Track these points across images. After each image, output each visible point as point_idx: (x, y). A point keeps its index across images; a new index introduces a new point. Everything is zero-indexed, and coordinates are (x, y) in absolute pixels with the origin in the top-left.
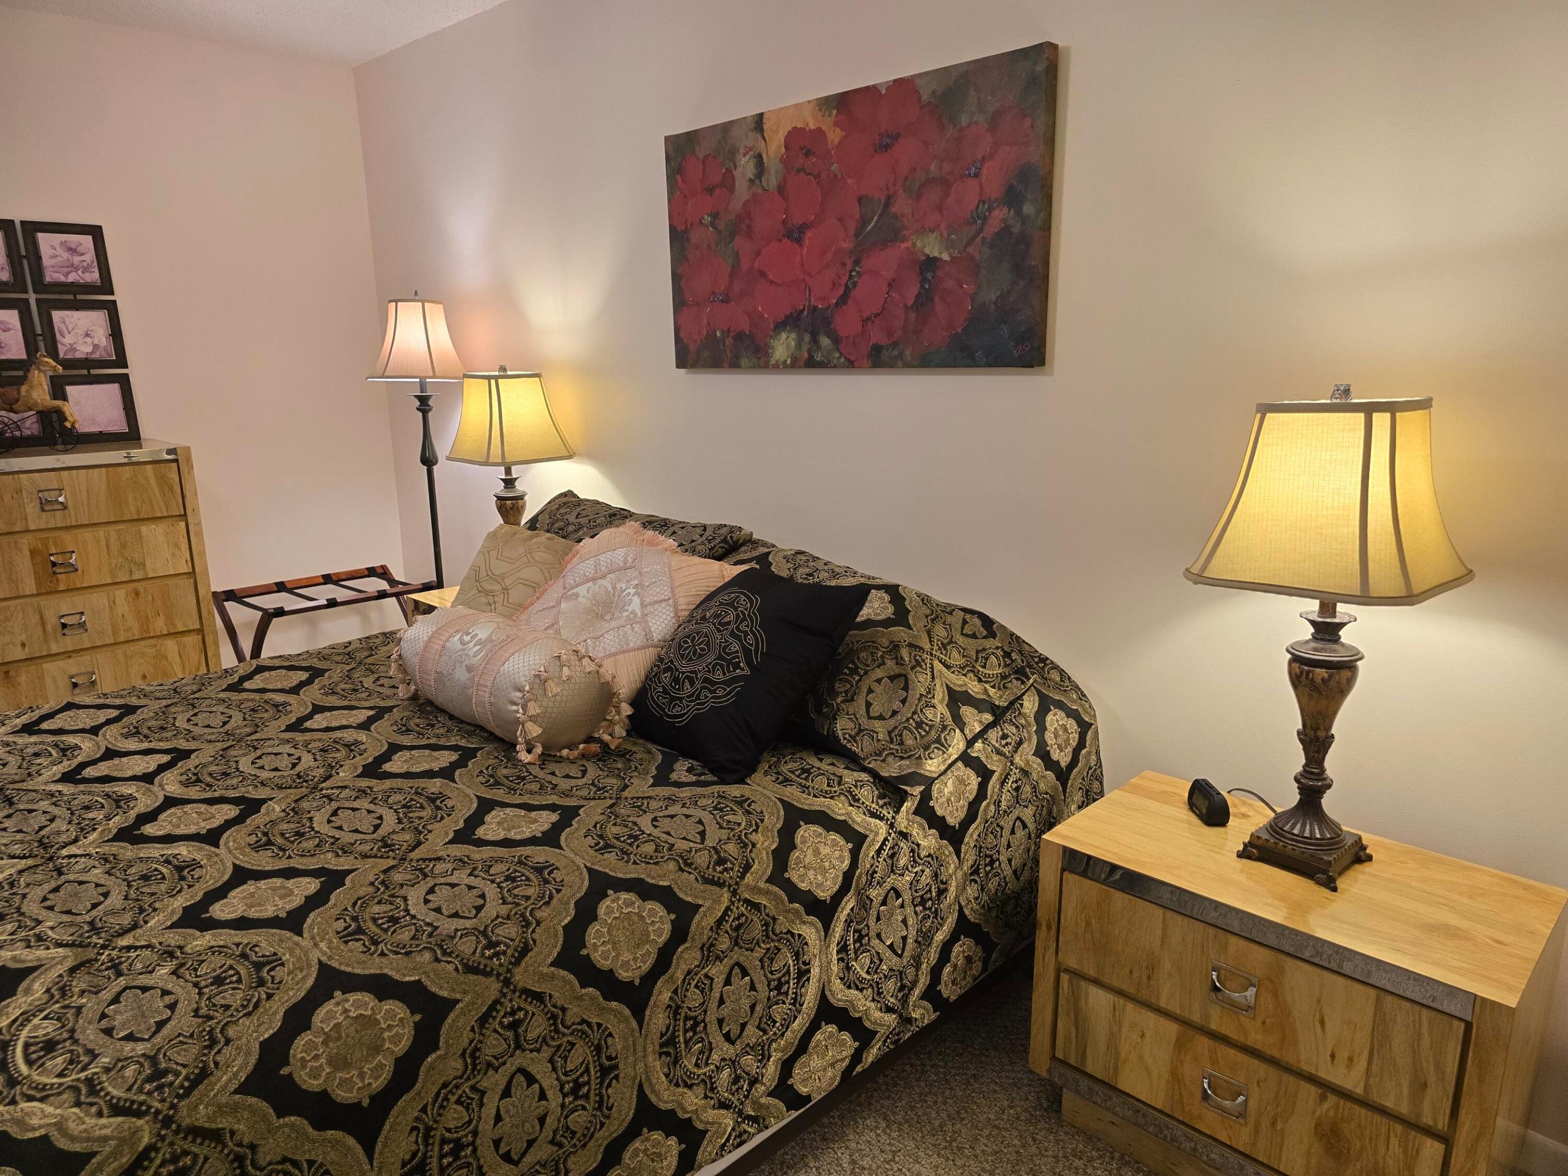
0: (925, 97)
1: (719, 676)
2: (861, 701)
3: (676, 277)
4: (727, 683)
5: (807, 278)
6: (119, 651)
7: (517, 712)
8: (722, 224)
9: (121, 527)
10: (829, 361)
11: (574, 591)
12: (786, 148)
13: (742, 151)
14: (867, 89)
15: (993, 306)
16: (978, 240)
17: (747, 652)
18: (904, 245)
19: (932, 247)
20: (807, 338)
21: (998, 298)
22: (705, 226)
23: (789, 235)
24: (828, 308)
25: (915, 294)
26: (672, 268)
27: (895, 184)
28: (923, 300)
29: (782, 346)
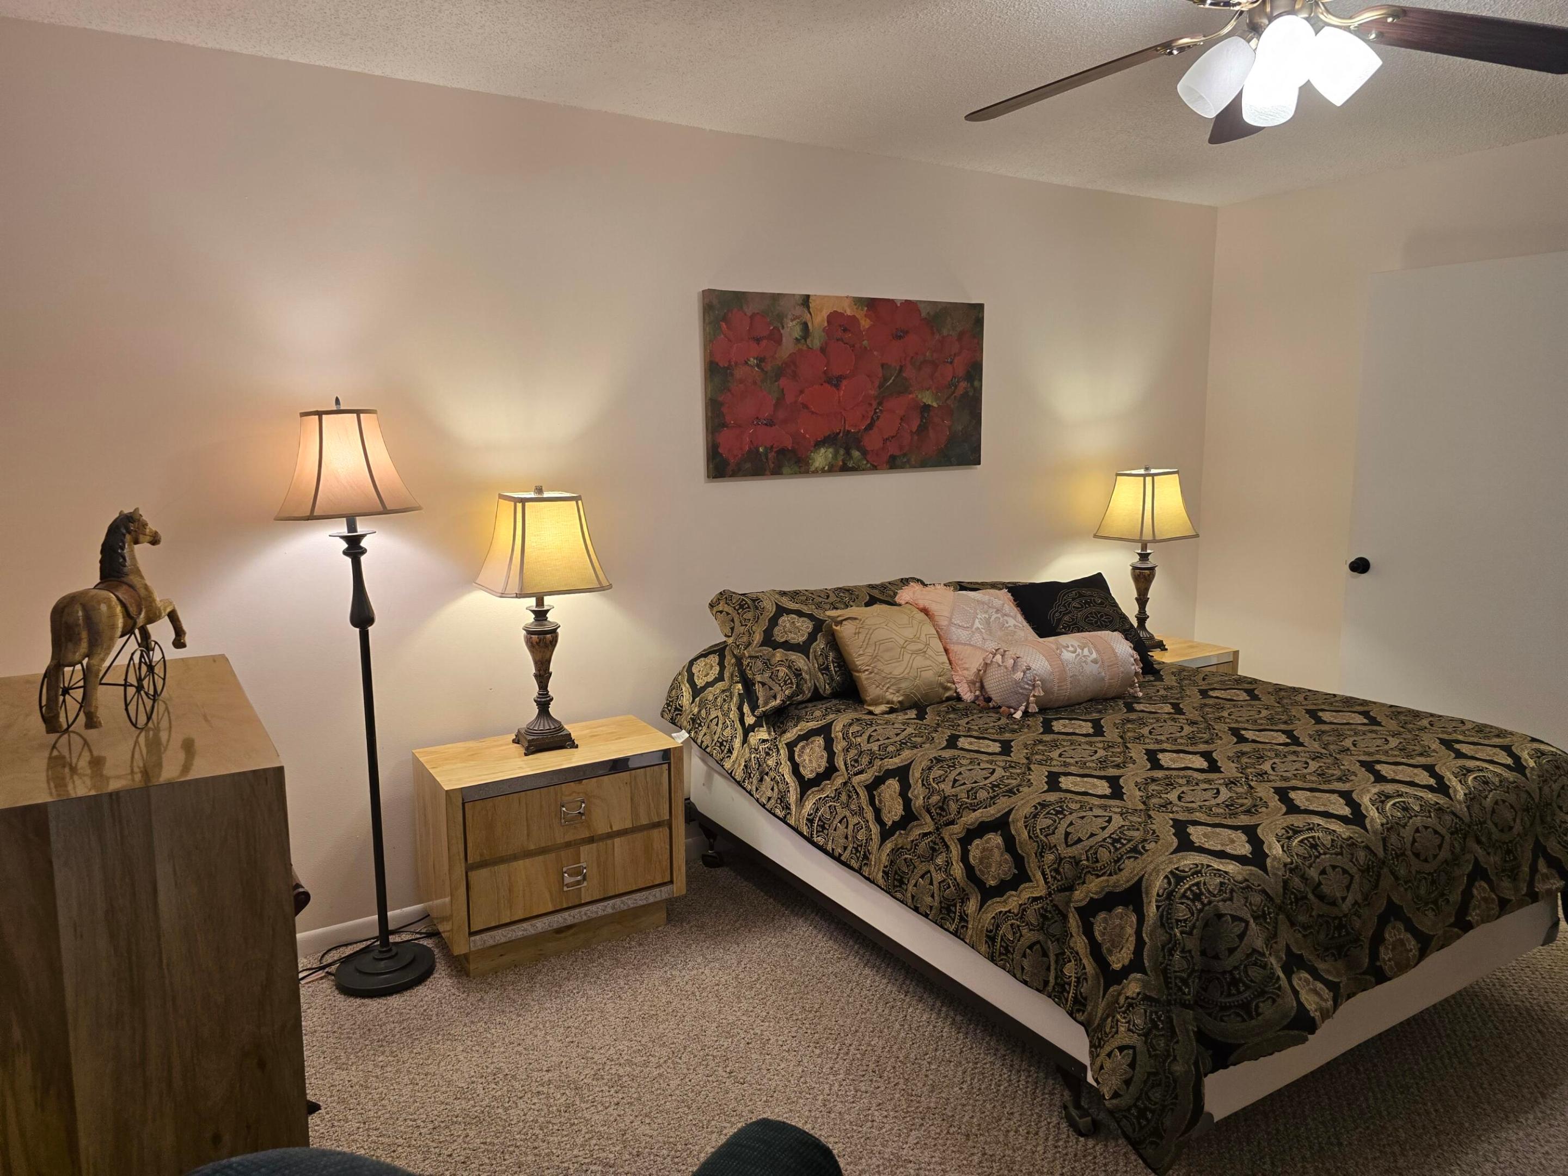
0: (924, 315)
3: (715, 404)
5: (844, 412)
8: (768, 368)
10: (860, 467)
12: (828, 322)
13: (790, 317)
14: (888, 300)
15: (961, 433)
16: (953, 397)
18: (911, 396)
19: (927, 398)
20: (842, 452)
21: (963, 429)
22: (754, 366)
23: (829, 381)
24: (858, 432)
25: (918, 423)
26: (709, 396)
27: (905, 360)
28: (922, 429)
29: (821, 457)
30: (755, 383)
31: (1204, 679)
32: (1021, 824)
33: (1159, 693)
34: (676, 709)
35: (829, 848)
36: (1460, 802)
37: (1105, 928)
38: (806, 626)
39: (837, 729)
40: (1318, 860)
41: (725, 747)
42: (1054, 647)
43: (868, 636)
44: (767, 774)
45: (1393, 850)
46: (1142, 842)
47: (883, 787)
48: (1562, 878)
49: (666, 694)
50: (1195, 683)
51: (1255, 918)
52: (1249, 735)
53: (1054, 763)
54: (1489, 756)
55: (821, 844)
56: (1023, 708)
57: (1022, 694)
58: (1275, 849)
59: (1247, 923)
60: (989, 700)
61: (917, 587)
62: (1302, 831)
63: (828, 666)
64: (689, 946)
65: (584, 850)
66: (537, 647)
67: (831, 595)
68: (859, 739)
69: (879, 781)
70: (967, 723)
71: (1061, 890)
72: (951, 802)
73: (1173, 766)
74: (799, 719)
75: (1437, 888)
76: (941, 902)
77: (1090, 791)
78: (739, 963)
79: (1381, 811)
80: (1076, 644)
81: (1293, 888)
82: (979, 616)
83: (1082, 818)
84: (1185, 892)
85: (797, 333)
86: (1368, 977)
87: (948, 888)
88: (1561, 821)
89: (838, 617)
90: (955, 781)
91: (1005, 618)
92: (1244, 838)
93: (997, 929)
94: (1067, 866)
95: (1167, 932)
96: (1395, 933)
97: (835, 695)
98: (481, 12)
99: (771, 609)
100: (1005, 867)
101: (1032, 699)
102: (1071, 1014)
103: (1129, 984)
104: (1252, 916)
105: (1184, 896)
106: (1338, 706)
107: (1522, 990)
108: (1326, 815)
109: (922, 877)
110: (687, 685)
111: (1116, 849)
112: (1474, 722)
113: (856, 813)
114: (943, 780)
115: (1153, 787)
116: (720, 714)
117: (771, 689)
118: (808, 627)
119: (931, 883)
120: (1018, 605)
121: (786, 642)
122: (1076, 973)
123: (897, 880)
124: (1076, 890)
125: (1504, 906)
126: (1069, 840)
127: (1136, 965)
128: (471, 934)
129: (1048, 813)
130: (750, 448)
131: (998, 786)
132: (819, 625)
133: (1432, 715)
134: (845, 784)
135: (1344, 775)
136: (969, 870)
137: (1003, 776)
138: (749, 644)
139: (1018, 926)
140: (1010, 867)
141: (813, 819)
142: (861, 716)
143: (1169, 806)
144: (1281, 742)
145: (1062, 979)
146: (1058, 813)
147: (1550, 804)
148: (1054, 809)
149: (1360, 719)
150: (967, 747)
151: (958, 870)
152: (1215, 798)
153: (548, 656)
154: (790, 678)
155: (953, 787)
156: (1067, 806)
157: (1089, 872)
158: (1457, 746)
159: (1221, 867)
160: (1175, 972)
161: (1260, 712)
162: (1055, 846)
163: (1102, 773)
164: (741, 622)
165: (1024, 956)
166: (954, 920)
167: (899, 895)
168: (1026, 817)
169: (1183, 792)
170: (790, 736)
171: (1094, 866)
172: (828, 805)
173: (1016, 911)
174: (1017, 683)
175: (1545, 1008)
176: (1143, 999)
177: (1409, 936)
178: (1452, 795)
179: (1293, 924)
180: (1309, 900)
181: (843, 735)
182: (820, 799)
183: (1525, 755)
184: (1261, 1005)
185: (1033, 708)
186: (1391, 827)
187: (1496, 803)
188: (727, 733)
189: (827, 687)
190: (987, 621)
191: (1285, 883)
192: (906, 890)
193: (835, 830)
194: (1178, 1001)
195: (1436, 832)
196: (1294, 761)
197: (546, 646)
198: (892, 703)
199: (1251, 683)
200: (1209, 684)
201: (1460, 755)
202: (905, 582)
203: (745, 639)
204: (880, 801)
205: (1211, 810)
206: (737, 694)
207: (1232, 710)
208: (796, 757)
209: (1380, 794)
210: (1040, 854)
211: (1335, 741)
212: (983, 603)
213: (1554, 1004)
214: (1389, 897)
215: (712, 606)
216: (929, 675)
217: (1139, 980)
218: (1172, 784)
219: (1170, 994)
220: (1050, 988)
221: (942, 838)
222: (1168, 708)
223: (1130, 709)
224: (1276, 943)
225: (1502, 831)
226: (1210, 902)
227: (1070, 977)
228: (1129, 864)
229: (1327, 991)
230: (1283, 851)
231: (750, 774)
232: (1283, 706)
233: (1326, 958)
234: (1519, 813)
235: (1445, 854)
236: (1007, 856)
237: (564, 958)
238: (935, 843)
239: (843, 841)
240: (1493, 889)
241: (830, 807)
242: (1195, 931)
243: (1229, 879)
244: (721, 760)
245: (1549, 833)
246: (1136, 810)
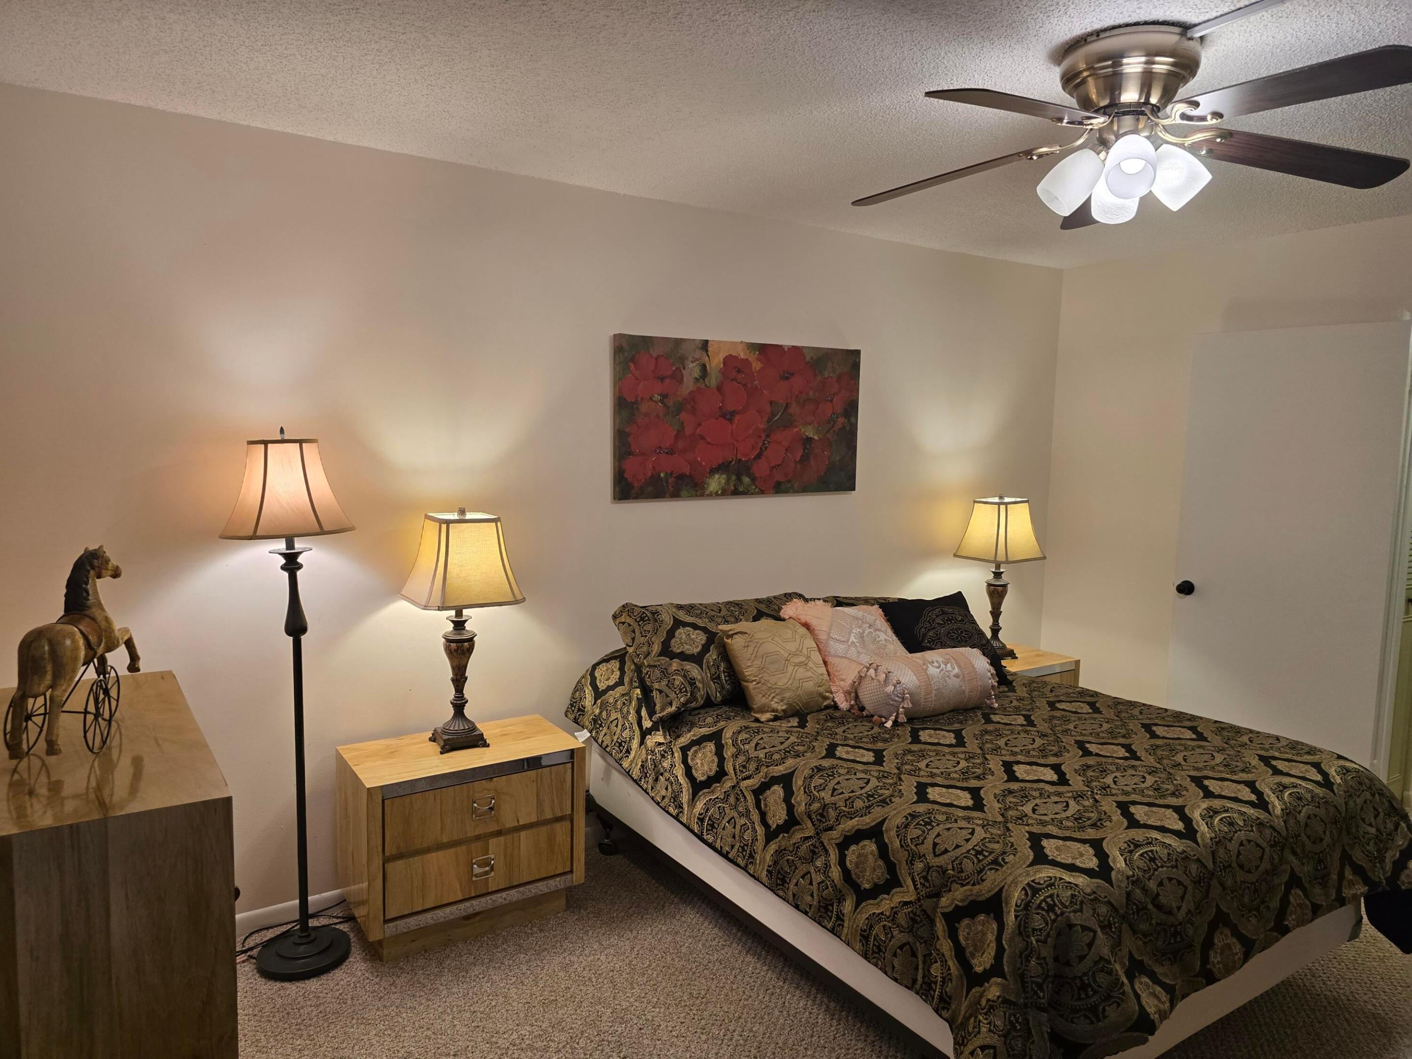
0: (808, 359)
3: (623, 435)
5: (736, 443)
8: (670, 403)
10: (749, 491)
12: (724, 364)
13: (690, 359)
14: (777, 346)
15: (838, 463)
16: (832, 431)
18: (795, 430)
19: (810, 432)
20: (734, 477)
21: (840, 459)
22: (657, 402)
23: (723, 416)
24: (749, 460)
25: (800, 455)
26: (617, 427)
27: (791, 397)
28: (805, 459)
29: (715, 483)
30: (658, 416)
31: (1051, 691)
32: (893, 833)
33: (1013, 705)
34: (579, 710)
35: (718, 845)
36: (1277, 817)
37: (968, 934)
38: (700, 638)
39: (727, 736)
40: (1156, 873)
41: (623, 747)
42: (921, 662)
43: (756, 649)
44: (662, 774)
45: (1221, 862)
46: (1002, 854)
47: (768, 792)
48: (1365, 884)
49: (570, 695)
50: (1043, 695)
51: (1102, 928)
52: (1092, 748)
53: (922, 773)
54: (1302, 773)
55: (710, 841)
56: (893, 718)
57: (892, 705)
58: (1119, 863)
59: (1095, 932)
60: (862, 709)
61: (798, 603)
62: (1142, 845)
63: (719, 675)
64: (586, 932)
65: (493, 842)
66: (455, 654)
67: (723, 609)
68: (747, 747)
69: (765, 787)
70: (844, 732)
71: (929, 896)
72: (830, 810)
73: (1027, 778)
74: (693, 725)
75: (1259, 896)
76: (819, 902)
77: (955, 803)
78: (632, 949)
79: (1210, 826)
80: (940, 660)
81: (1135, 899)
82: (854, 631)
83: (948, 829)
84: (1041, 903)
85: (697, 373)
86: (1200, 979)
87: (826, 889)
88: (1365, 833)
89: (730, 630)
90: (834, 790)
91: (877, 632)
92: (1091, 851)
93: (870, 929)
94: (934, 874)
95: (1024, 940)
96: (1222, 938)
97: (725, 702)
98: (427, 94)
99: (669, 622)
100: (878, 872)
101: (901, 710)
102: (936, 1011)
103: (990, 987)
104: (1100, 926)
105: (1039, 907)
106: (1169, 721)
107: (1330, 981)
108: (1162, 829)
109: (803, 877)
110: (590, 688)
111: (979, 861)
112: (1288, 739)
113: (743, 815)
114: (821, 788)
115: (1010, 799)
116: (619, 716)
117: (667, 696)
118: (701, 640)
119: (811, 884)
120: (888, 620)
121: (682, 652)
122: (942, 974)
123: (779, 879)
124: (943, 897)
125: (1317, 911)
126: (937, 850)
127: (996, 970)
128: (386, 921)
129: (917, 824)
130: (652, 474)
131: (872, 796)
132: (712, 637)
133: (1251, 731)
134: (734, 787)
135: (1177, 790)
136: (846, 873)
137: (877, 786)
138: (649, 654)
139: (890, 928)
140: (883, 873)
141: (703, 819)
142: (748, 724)
143: (1024, 819)
144: (1121, 756)
145: (929, 978)
146: (926, 824)
147: (1355, 817)
148: (923, 820)
149: (1189, 734)
150: (844, 756)
151: (835, 872)
152: (1065, 811)
153: (464, 663)
154: (685, 687)
155: (832, 796)
156: (934, 817)
157: (955, 881)
158: (1274, 763)
159: (1072, 880)
160: (1031, 977)
161: (1101, 725)
162: (924, 855)
163: (965, 785)
164: (641, 633)
165: (895, 955)
166: (831, 919)
167: (781, 893)
168: (898, 827)
169: (1037, 805)
170: (684, 740)
171: (959, 875)
172: (718, 806)
173: (888, 914)
174: (888, 695)
175: (1351, 998)
176: (1003, 1002)
177: (1235, 940)
178: (1271, 810)
179: (1135, 932)
180: (1149, 910)
181: (733, 742)
182: (710, 800)
183: (1332, 772)
184: (1107, 1008)
185: (902, 719)
186: (1219, 841)
187: (1309, 817)
188: (626, 734)
189: (718, 694)
190: (861, 636)
191: (1128, 894)
192: (788, 889)
193: (724, 829)
194: (1034, 1004)
195: (1258, 845)
196: (1133, 775)
197: (463, 653)
198: (777, 711)
199: (1092, 696)
200: (1056, 696)
201: (1277, 772)
202: (789, 597)
203: (645, 649)
204: (766, 805)
205: (1062, 823)
206: (635, 698)
207: (1077, 723)
208: (689, 761)
209: (1209, 809)
210: (911, 862)
211: (1168, 756)
212: (858, 619)
213: (1358, 994)
214: (1217, 905)
215: (615, 617)
216: (809, 686)
217: (999, 984)
218: (1026, 797)
219: (1027, 998)
220: (918, 986)
221: (822, 843)
222: (1021, 720)
223: (988, 721)
224: (1120, 950)
225: (1314, 843)
226: (1062, 913)
227: (936, 976)
228: (990, 875)
229: (1164, 994)
230: (1126, 864)
231: (646, 774)
232: (1121, 720)
233: (1164, 962)
234: (1328, 826)
235: (1265, 865)
236: (881, 863)
237: (471, 943)
238: (815, 847)
239: (730, 840)
240: (1306, 895)
241: (719, 807)
242: (1049, 940)
243: (1079, 892)
244: (620, 759)
245: (1354, 843)
246: (996, 822)
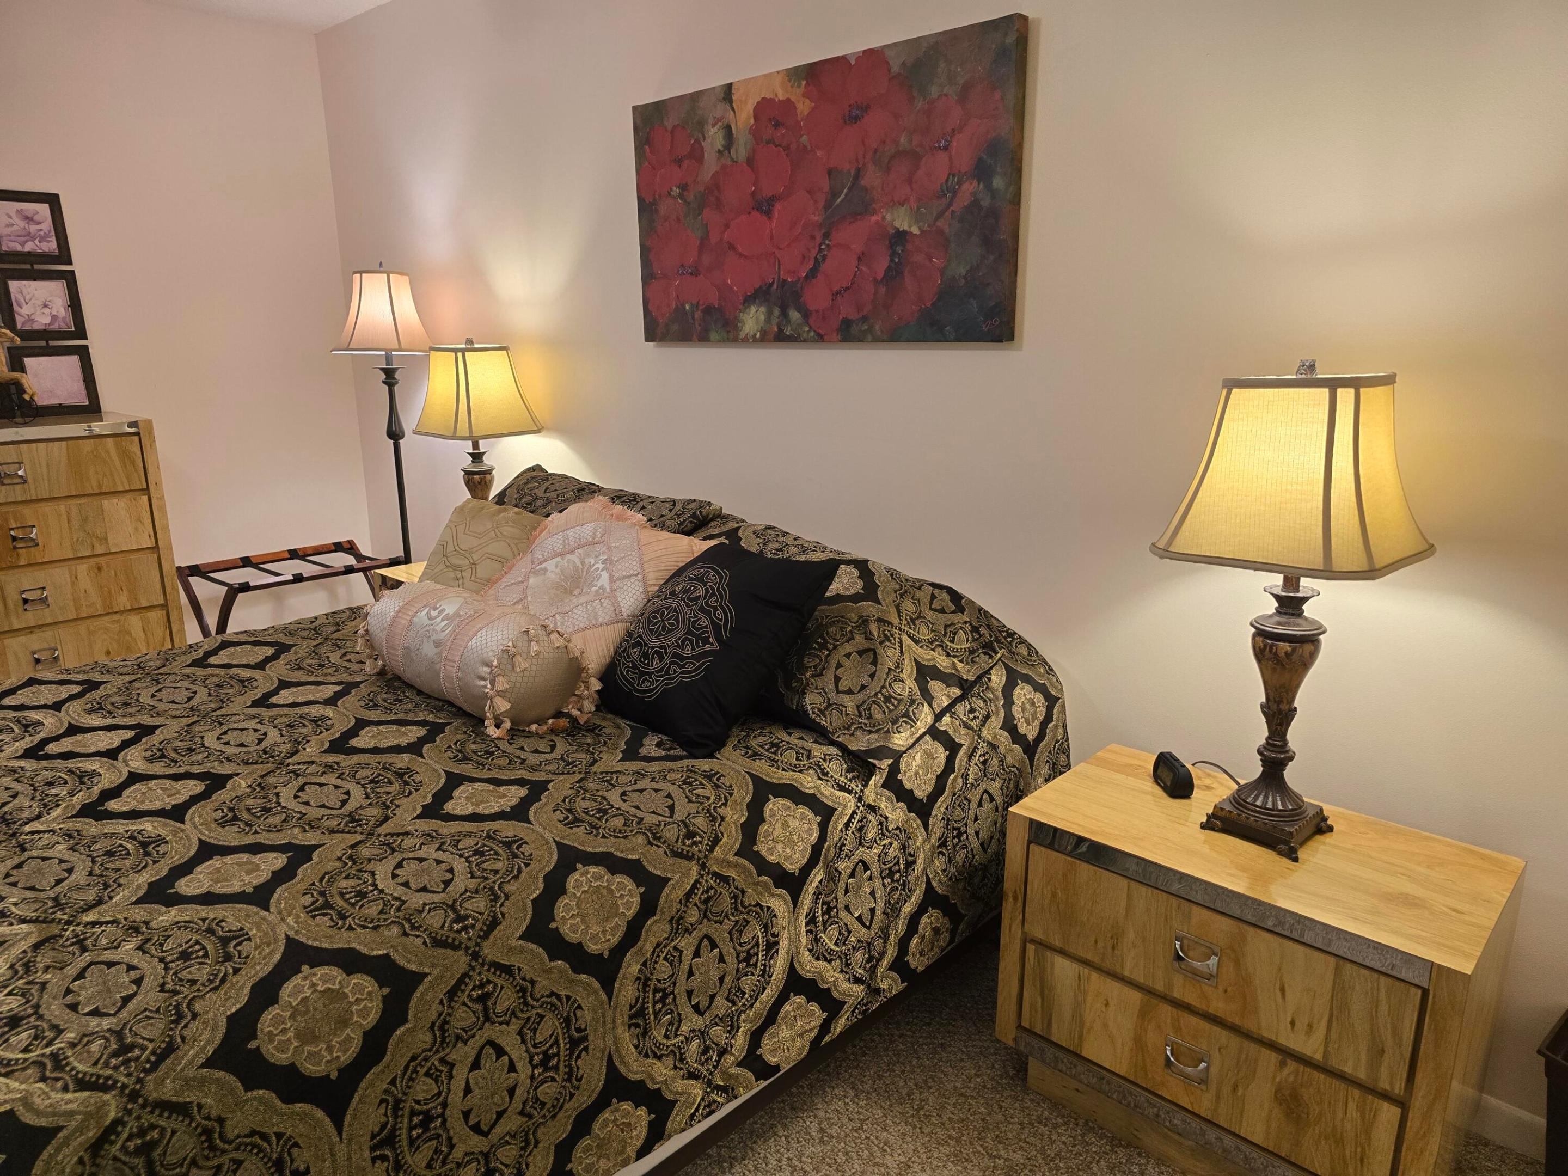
0: (895, 68)
1: (688, 651)
2: (829, 676)
3: (645, 251)
4: (697, 658)
5: (777, 252)
6: (82, 628)
7: (485, 687)
8: (691, 197)
9: (83, 500)
10: (799, 335)
11: (543, 566)
12: (755, 118)
13: (711, 121)
14: (837, 59)
15: (963, 281)
16: (948, 214)
17: (716, 627)
18: (874, 218)
19: (902, 220)
20: (777, 311)
21: (967, 272)
22: (674, 198)
23: (758, 208)
24: (798, 281)
25: (884, 268)
26: (641, 240)
27: (865, 156)
29: (752, 319)
30: (678, 219)
85: (719, 142)
130: (677, 305)
